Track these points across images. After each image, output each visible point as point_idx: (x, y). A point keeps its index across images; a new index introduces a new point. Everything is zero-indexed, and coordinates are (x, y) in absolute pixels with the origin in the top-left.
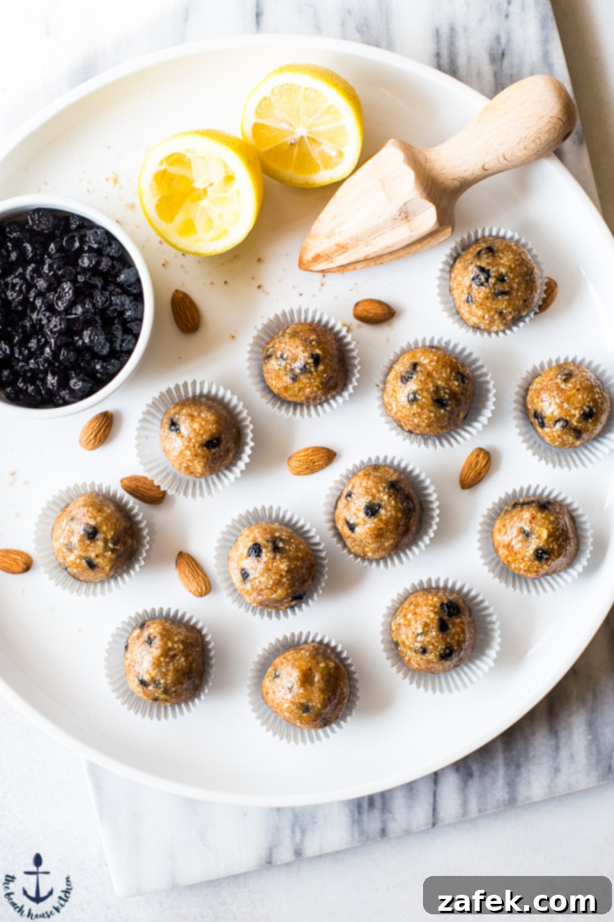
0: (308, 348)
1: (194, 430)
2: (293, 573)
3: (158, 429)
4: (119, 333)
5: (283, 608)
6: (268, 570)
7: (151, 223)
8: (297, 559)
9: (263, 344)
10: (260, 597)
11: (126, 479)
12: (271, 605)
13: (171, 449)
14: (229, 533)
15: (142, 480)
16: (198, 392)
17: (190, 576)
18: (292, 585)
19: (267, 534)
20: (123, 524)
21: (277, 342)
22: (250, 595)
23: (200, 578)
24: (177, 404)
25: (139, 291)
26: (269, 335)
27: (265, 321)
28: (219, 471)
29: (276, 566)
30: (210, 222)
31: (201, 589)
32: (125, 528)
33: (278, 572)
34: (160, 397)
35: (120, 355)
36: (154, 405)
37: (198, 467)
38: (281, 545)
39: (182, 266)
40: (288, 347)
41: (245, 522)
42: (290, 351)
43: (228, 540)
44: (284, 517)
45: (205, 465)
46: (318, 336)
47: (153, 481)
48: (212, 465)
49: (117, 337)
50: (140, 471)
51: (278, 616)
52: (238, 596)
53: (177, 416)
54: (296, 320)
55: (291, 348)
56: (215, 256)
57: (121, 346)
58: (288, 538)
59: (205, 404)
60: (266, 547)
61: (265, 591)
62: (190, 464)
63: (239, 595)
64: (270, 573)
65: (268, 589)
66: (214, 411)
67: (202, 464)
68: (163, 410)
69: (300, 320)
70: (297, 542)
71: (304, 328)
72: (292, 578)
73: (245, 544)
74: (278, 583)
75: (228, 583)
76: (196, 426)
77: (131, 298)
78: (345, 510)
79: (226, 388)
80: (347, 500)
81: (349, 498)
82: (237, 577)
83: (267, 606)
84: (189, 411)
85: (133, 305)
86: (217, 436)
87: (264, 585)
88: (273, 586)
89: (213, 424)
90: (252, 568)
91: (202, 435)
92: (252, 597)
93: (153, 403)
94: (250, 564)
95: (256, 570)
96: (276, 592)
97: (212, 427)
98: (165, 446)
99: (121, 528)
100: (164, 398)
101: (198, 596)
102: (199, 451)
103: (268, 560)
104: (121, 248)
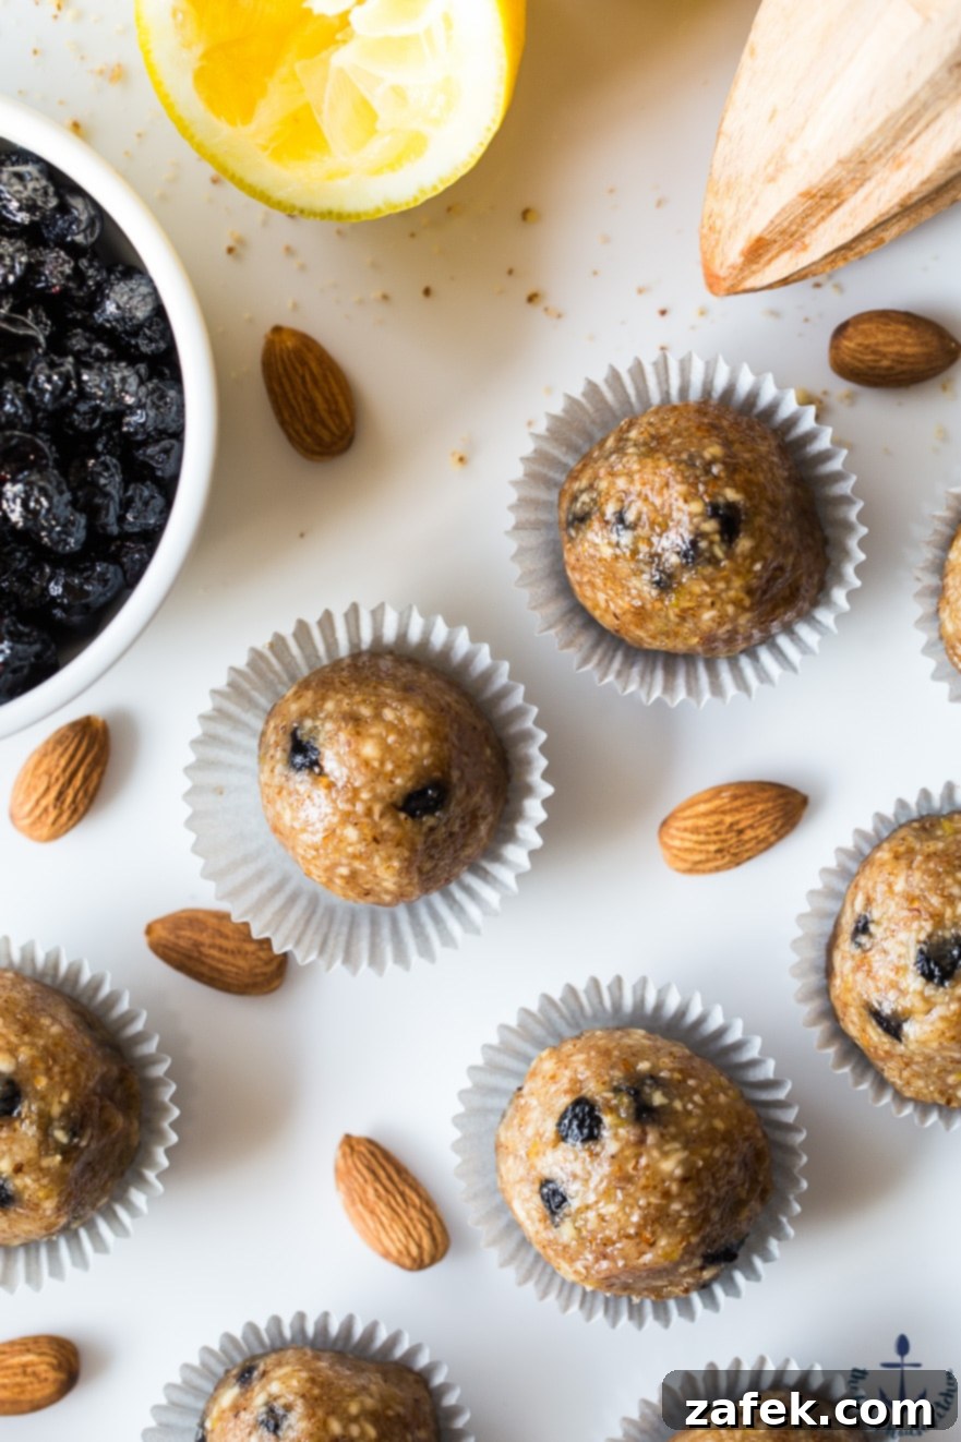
0: (701, 488)
1: (367, 763)
2: (700, 1184)
3: (251, 761)
4: (111, 482)
5: (677, 1290)
6: (624, 1179)
7: (184, 129)
8: (712, 1138)
9: (560, 477)
10: (605, 1264)
11: (162, 921)
12: (642, 1285)
13: (297, 825)
14: (492, 1067)
15: (213, 922)
16: (366, 637)
17: (381, 1207)
18: (700, 1221)
19: (612, 1067)
20: (100, 1069)
21: (602, 472)
22: (572, 1260)
23: (413, 1213)
24: (305, 685)
25: (162, 345)
26: (572, 448)
27: (557, 407)
28: (448, 881)
29: (647, 1167)
30: (366, 114)
31: (419, 1246)
32: (103, 1079)
33: (656, 1184)
34: (252, 664)
35: (120, 548)
36: (236, 689)
37: (386, 873)
38: (658, 1099)
39: (289, 250)
40: (637, 487)
41: (539, 1032)
42: (646, 499)
43: (494, 1091)
44: (659, 1007)
45: (406, 870)
46: (727, 444)
47: (246, 925)
48: (428, 866)
49: (107, 495)
50: (204, 896)
51: (662, 1314)
52: (538, 1264)
53: (308, 723)
54: (655, 397)
55: (647, 490)
56: (390, 217)
57: (121, 519)
58: (677, 1076)
59: (394, 678)
60: (614, 1110)
61: (619, 1245)
62: (359, 866)
63: (538, 1257)
64: (631, 1189)
65: (628, 1237)
66: (420, 700)
67: (396, 864)
68: (264, 702)
69: (666, 395)
70: (707, 1086)
71: (683, 424)
72: (699, 1198)
73: (546, 1104)
74: (658, 1218)
75: (502, 1222)
76: (370, 750)
77: (142, 368)
78: (860, 976)
79: (453, 623)
80: (860, 945)
81: (863, 939)
82: (527, 1207)
83: (626, 1287)
84: (345, 706)
85: (150, 393)
86: (437, 774)
87: (616, 1226)
88: (641, 1227)
89: (423, 739)
90: (575, 1176)
91: (390, 778)
92: (579, 1266)
93: (231, 684)
94: (566, 1163)
95: (586, 1181)
96: (652, 1245)
97: (421, 750)
98: (279, 816)
99: (91, 1084)
100: (263, 666)
101: (411, 1269)
102: (386, 826)
103: (622, 1150)
104: (100, 215)
